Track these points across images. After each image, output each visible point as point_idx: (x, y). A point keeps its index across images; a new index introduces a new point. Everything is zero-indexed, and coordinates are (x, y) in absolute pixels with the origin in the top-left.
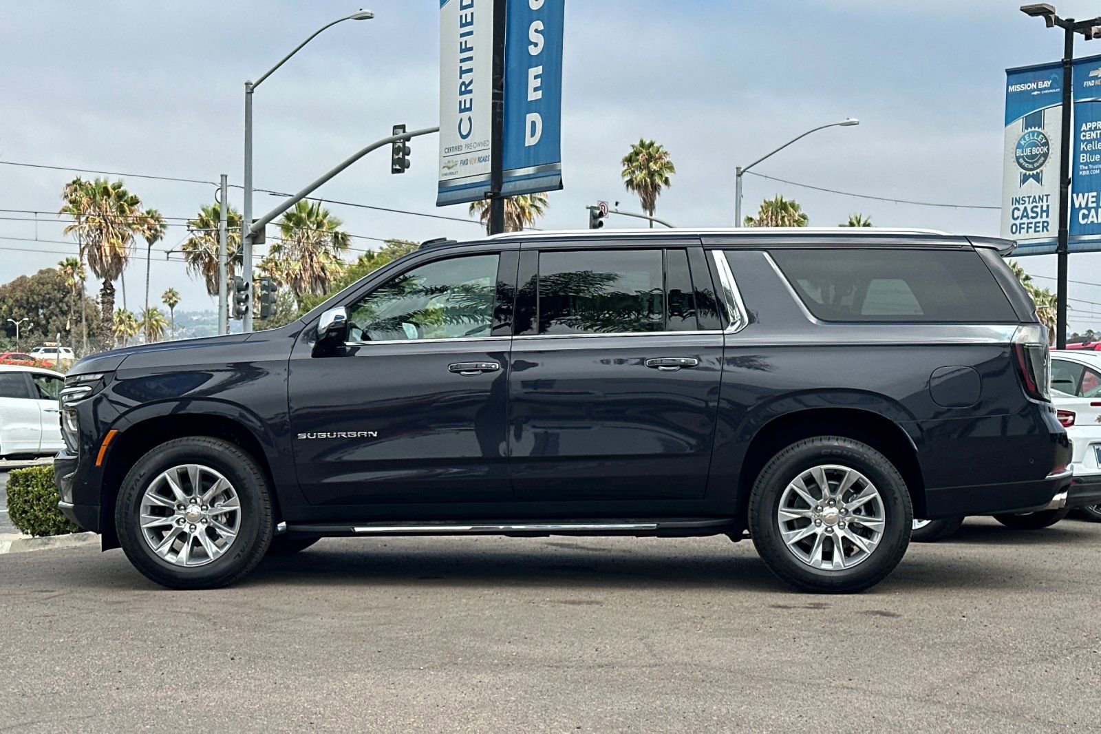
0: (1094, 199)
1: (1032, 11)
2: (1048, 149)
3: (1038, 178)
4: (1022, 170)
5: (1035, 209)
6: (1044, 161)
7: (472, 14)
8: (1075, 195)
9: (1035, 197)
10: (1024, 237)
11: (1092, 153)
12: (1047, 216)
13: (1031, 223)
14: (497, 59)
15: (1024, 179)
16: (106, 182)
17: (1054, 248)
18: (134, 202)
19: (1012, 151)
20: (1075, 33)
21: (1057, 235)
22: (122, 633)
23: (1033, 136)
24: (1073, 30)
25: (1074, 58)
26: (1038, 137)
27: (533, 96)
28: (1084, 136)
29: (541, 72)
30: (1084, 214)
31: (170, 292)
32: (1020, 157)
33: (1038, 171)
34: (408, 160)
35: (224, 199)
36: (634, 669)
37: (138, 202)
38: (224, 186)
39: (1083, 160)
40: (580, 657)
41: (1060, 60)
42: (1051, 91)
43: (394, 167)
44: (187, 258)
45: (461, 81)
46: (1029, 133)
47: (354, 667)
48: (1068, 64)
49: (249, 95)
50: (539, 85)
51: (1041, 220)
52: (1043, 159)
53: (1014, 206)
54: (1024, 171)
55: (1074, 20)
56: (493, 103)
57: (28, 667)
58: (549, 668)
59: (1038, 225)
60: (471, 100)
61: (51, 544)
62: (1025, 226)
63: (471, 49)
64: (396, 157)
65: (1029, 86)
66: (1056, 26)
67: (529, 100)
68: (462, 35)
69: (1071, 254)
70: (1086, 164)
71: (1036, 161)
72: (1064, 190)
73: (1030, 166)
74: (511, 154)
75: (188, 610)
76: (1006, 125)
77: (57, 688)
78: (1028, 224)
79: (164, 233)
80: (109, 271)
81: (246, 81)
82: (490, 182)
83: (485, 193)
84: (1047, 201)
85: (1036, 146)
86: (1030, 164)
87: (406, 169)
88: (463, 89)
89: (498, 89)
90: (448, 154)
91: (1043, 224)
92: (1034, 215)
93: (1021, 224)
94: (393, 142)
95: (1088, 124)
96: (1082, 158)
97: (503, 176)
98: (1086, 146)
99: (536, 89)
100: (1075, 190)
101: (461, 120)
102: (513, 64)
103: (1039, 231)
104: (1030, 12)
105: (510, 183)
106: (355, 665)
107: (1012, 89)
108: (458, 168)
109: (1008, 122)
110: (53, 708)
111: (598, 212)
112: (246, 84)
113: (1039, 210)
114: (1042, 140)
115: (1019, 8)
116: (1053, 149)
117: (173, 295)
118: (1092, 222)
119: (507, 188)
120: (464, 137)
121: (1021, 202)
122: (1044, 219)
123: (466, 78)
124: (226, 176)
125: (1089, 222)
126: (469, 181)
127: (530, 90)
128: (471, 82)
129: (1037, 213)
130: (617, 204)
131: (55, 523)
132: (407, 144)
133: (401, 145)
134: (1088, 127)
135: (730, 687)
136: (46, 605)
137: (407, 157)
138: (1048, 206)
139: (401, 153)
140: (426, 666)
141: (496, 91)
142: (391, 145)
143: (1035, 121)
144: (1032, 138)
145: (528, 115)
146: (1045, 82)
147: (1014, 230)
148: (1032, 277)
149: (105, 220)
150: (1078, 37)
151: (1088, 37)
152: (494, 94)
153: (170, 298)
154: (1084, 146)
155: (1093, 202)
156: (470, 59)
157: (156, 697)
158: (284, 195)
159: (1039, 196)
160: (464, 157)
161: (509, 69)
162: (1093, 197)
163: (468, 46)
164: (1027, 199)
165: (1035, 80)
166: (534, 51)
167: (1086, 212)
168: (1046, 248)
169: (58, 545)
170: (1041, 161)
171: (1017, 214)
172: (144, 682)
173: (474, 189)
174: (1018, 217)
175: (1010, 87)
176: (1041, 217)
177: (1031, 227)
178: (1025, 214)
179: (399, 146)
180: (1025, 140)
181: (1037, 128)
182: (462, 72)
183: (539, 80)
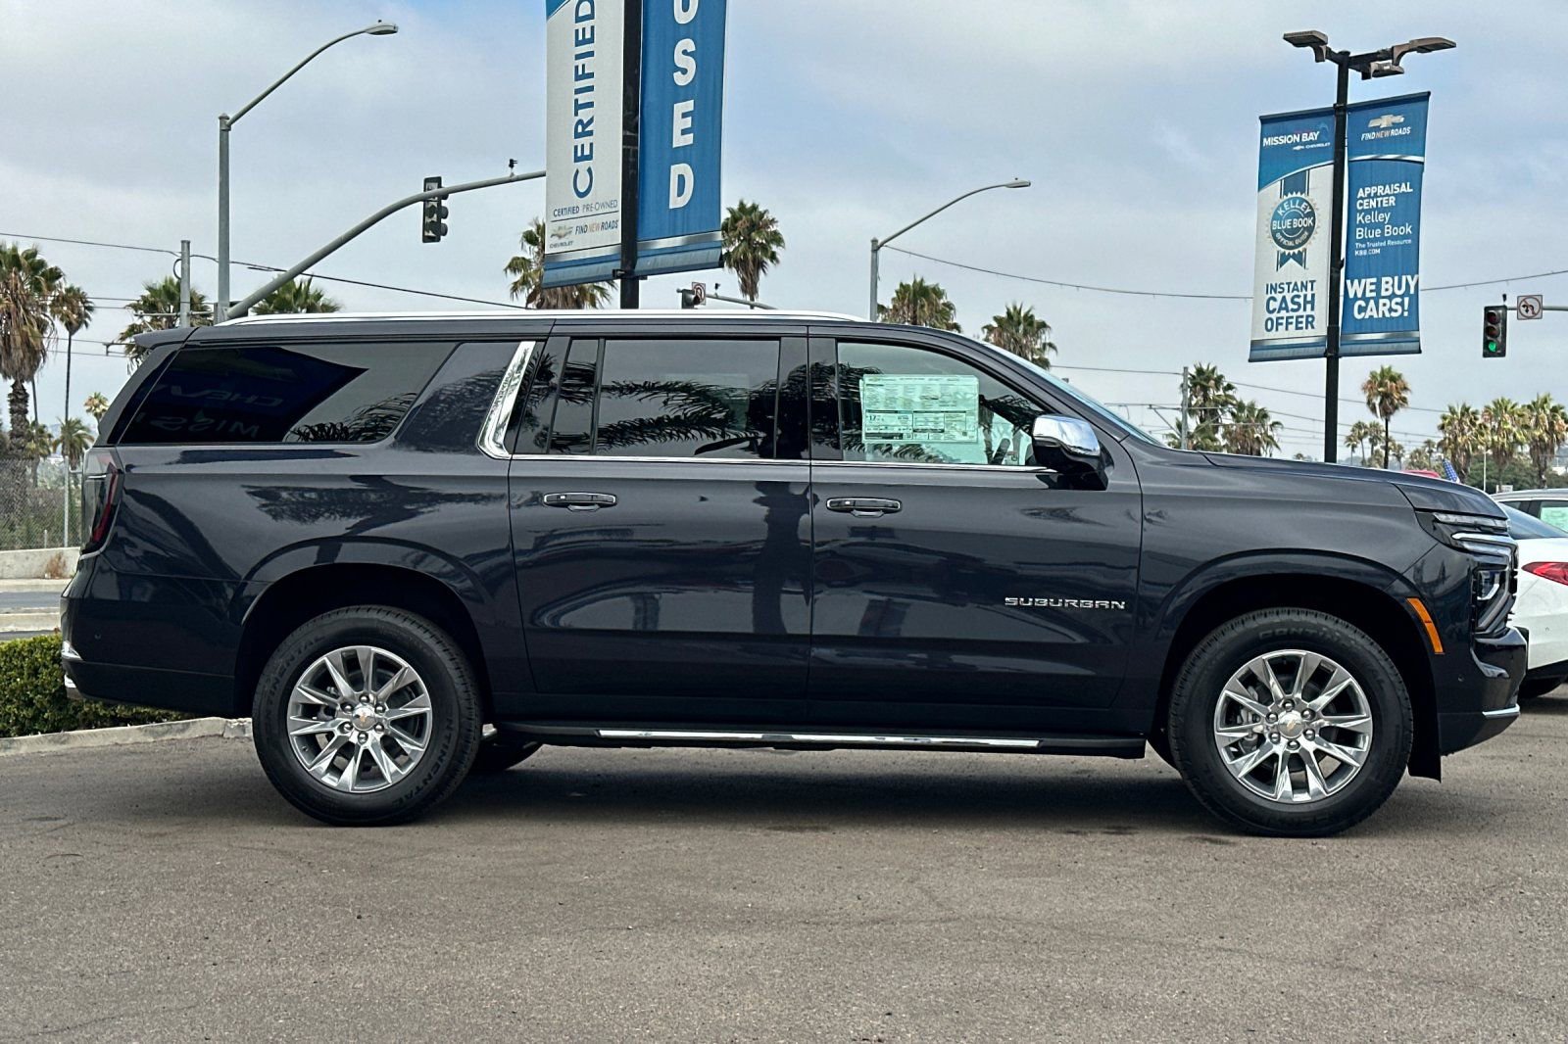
0: (1373, 287)
1: (1297, 40)
2: (1314, 221)
3: (1300, 259)
4: (1280, 248)
5: (1296, 300)
6: (1308, 237)
7: (592, 28)
8: (1349, 282)
9: (1296, 284)
10: (1283, 335)
11: (1371, 226)
12: (1312, 309)
13: (1292, 317)
14: (630, 89)
15: (1283, 260)
16: (15, 249)
17: (1322, 349)
18: (55, 274)
19: (1267, 223)
20: (1350, 70)
21: (1325, 333)
22: (185, 880)
23: (1294, 204)
24: (1349, 66)
25: (1349, 102)
26: (1300, 205)
27: (680, 141)
28: (1361, 205)
29: (692, 109)
30: (1360, 306)
31: (96, 398)
32: (1277, 231)
33: (1301, 249)
34: (445, 225)
35: (186, 273)
36: (922, 925)
37: (60, 276)
38: (186, 255)
39: (1360, 236)
40: (841, 908)
41: (1332, 105)
42: (1319, 145)
43: (426, 234)
44: (127, 352)
45: (577, 118)
46: (1288, 200)
47: (536, 928)
48: (1341, 110)
49: (225, 133)
50: (689, 125)
51: (1305, 314)
52: (1306, 233)
53: (1269, 295)
54: (1283, 250)
55: (1348, 53)
56: (624, 150)
57: (71, 932)
58: (806, 926)
59: (1300, 320)
60: (591, 145)
61: (14, 748)
62: (1284, 321)
63: (591, 75)
64: (428, 220)
65: (1290, 139)
66: (1327, 61)
67: (674, 146)
68: (578, 57)
69: (1344, 358)
70: (1363, 241)
71: (1298, 237)
72: (1335, 275)
73: (1291, 244)
74: (649, 220)
75: (262, 845)
76: (1259, 189)
77: (126, 964)
78: (1288, 318)
79: (89, 318)
80: (20, 369)
81: (220, 115)
82: (620, 257)
83: (614, 271)
84: (1312, 289)
85: (1298, 217)
86: (1290, 240)
87: (442, 237)
88: (580, 129)
89: (631, 131)
90: (558, 218)
91: (1307, 320)
92: (1296, 307)
93: (1278, 319)
94: (425, 200)
95: (1366, 189)
96: (1358, 234)
97: (639, 248)
98: (1364, 218)
99: (684, 132)
100: (1350, 273)
101: (577, 172)
102: (652, 96)
103: (1301, 328)
104: (1296, 42)
105: (647, 259)
106: (536, 925)
107: (1267, 142)
108: (573, 237)
109: (1263, 183)
110: (134, 995)
111: (693, 297)
112: (221, 118)
113: (1301, 300)
114: (1305, 209)
115: (1282, 36)
116: (1319, 221)
117: (100, 402)
118: (1371, 317)
119: (642, 264)
120: (581, 195)
121: (1279, 290)
122: (1309, 312)
123: (584, 115)
124: (189, 243)
125: (1367, 317)
126: (588, 254)
127: (677, 132)
128: (591, 121)
129: (1299, 304)
130: (717, 286)
131: (17, 719)
132: (444, 203)
133: (435, 204)
134: (1366, 193)
135: (1066, 951)
136: (56, 839)
137: (443, 221)
138: (1313, 296)
139: (435, 216)
140: (636, 924)
141: (628, 133)
142: (421, 204)
143: (1297, 184)
144: (1292, 206)
145: (672, 167)
146: (1311, 134)
147: (1269, 327)
148: (1235, 385)
149: (15, 302)
150: (1354, 75)
151: (1366, 76)
152: (625, 138)
153: (97, 406)
154: (1361, 218)
155: (1371, 291)
156: (590, 89)
157: (275, 976)
158: (269, 270)
159: (1302, 283)
160: (581, 222)
161: (646, 101)
162: (1372, 284)
163: (586, 72)
164: (1286, 287)
165: (1299, 131)
166: (681, 80)
167: (1363, 304)
168: (1312, 350)
169: (23, 750)
170: (1304, 237)
171: (1274, 305)
172: (248, 953)
173: (596, 266)
174: (1275, 310)
175: (1265, 140)
176: (1305, 309)
177: (1291, 323)
178: (1284, 306)
179: (433, 206)
180: (1283, 209)
181: (1299, 194)
182: (578, 107)
183: (690, 119)
